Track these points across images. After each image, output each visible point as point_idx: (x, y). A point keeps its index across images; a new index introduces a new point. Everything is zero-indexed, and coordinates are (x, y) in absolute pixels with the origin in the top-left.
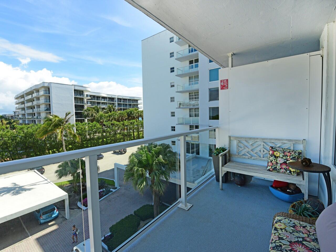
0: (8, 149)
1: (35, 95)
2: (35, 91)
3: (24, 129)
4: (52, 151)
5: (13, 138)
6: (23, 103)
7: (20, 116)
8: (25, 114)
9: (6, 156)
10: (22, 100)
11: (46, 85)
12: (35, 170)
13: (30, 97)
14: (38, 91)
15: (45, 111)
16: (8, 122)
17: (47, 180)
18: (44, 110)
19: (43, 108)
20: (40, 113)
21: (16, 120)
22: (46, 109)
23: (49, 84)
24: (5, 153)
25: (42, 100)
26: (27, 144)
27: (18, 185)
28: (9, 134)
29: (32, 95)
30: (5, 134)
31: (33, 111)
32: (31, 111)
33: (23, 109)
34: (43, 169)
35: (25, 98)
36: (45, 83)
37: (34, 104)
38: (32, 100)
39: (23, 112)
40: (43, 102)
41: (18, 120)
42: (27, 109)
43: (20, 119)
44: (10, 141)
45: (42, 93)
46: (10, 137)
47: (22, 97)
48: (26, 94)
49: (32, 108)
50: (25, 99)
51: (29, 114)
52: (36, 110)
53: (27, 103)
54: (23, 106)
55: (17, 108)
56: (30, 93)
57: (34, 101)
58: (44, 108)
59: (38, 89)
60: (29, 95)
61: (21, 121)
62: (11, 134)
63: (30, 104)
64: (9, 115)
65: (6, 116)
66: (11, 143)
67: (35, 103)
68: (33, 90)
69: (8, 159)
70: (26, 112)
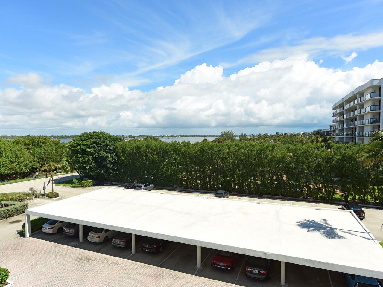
0: (322, 173)
1: (358, 101)
2: (358, 96)
3: (342, 149)
4: (378, 188)
5: (328, 160)
6: (341, 114)
7: (337, 132)
8: (343, 129)
9: (319, 181)
10: (341, 110)
11: (375, 83)
12: (352, 211)
13: (351, 104)
14: (362, 94)
15: (371, 123)
16: (323, 138)
17: (369, 233)
18: (370, 123)
19: (368, 119)
20: (363, 127)
21: (332, 137)
22: (372, 120)
23: (380, 82)
24: (318, 177)
25: (368, 108)
26: (343, 171)
27: (329, 225)
28: (323, 154)
29: (354, 101)
30: (320, 154)
31: (354, 125)
32: (351, 125)
33: (341, 122)
34: (363, 212)
35: (344, 107)
36: (374, 81)
37: (355, 115)
38: (353, 109)
39: (341, 126)
40: (370, 110)
41: (334, 137)
42: (346, 122)
43: (337, 135)
44: (324, 164)
45: (368, 96)
46: (324, 158)
47: (341, 105)
48: (346, 102)
49: (353, 120)
50: (345, 109)
51: (348, 129)
52: (357, 123)
53: (346, 113)
54: (341, 118)
55: (335, 121)
56: (352, 99)
57: (356, 110)
58: (370, 120)
59: (363, 92)
60: (351, 102)
61: (337, 139)
62: (326, 154)
63: (350, 115)
64: (324, 131)
65: (322, 131)
66: (325, 165)
67: (357, 113)
68: (356, 94)
69: (321, 185)
70: (344, 126)
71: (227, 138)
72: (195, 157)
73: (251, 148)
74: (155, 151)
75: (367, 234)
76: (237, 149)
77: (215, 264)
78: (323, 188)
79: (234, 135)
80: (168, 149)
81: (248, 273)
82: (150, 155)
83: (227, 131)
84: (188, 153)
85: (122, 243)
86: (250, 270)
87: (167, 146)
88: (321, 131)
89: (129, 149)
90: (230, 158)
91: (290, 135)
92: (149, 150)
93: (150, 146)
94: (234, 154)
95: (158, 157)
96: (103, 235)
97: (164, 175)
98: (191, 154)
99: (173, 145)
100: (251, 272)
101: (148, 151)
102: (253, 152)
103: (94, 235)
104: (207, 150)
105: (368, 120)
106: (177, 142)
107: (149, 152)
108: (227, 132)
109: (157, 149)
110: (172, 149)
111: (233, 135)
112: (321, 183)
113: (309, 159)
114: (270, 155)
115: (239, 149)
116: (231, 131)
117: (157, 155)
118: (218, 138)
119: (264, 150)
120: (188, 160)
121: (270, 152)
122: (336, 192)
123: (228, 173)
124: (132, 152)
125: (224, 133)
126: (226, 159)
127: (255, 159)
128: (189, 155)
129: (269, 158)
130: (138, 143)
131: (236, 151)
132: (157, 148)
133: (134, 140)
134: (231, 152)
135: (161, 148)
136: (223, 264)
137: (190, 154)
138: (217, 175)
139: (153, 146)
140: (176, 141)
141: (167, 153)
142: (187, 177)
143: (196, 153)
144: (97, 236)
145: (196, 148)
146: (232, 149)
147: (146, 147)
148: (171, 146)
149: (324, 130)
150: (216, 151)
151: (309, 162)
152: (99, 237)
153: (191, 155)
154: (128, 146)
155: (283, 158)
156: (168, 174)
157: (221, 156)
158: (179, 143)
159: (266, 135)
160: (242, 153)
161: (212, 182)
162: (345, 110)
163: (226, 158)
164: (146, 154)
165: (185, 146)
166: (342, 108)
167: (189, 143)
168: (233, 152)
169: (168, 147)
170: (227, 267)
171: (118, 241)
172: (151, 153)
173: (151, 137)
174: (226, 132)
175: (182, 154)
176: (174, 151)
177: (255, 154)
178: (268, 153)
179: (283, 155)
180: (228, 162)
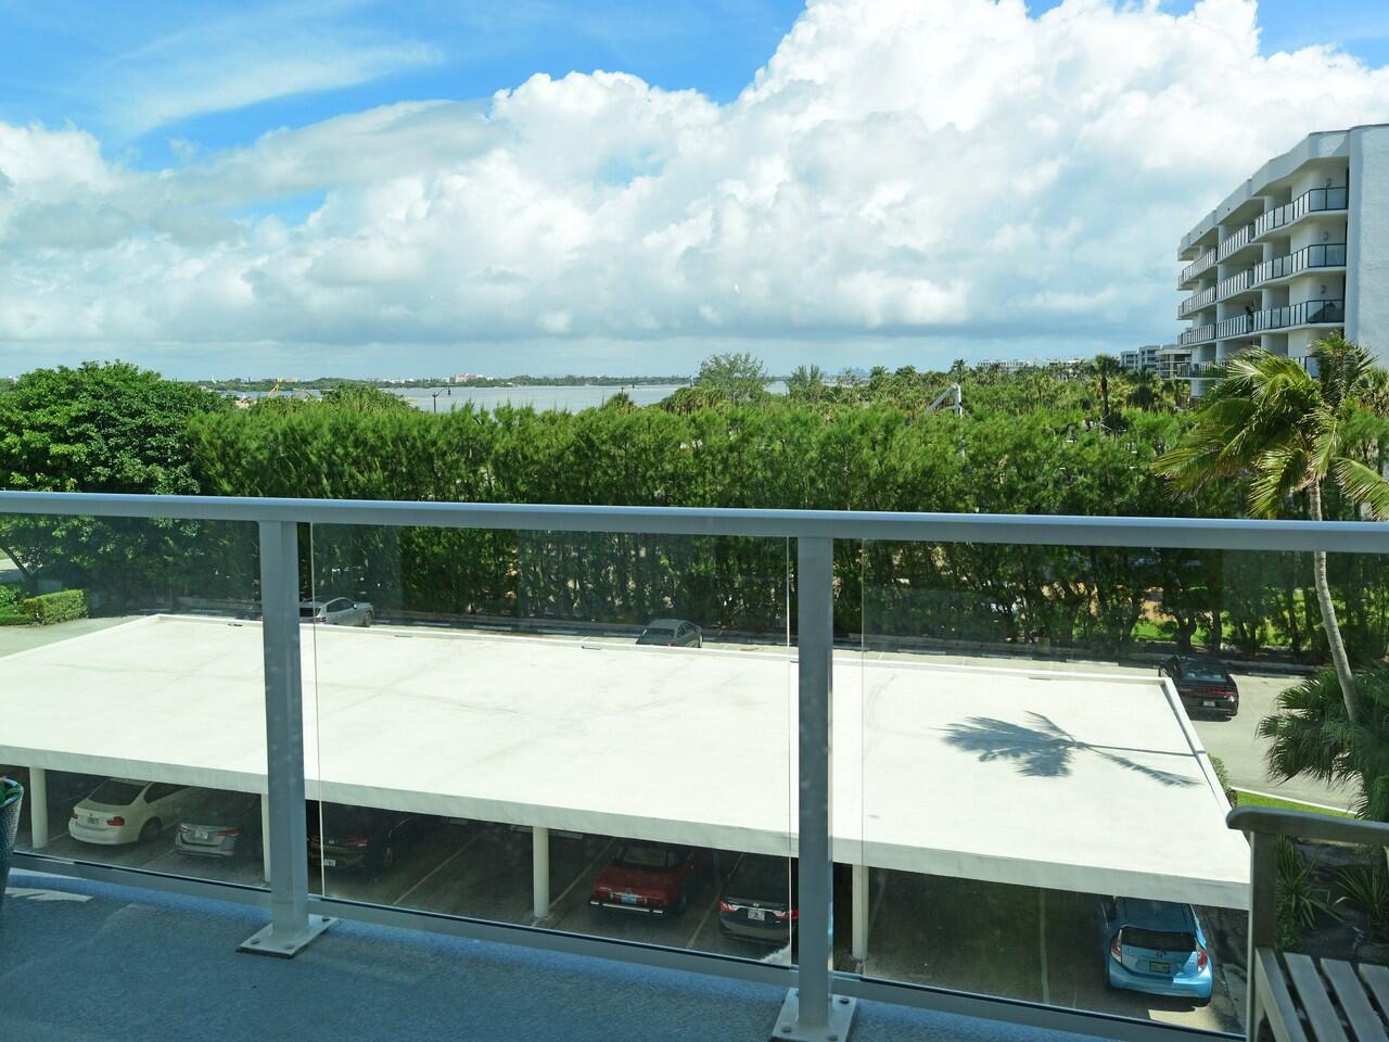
1: (1264, 225)
2: (1267, 201)
6: (1209, 279)
7: (1196, 358)
8: (1215, 345)
10: (1208, 261)
11: (1328, 150)
12: (1169, 682)
13: (1243, 238)
14: (1283, 195)
15: (1308, 321)
16: (1137, 387)
17: (1200, 755)
18: (1304, 320)
19: (1303, 297)
20: (1285, 336)
21: (1177, 382)
22: (1314, 309)
23: (1346, 144)
25: (1301, 257)
28: (1093, 454)
29: (1253, 224)
33: (1209, 314)
35: (1221, 249)
37: (1256, 284)
38: (1246, 261)
39: (1206, 337)
40: (1306, 264)
42: (1227, 317)
43: (1196, 372)
45: (1302, 205)
46: (1097, 471)
47: (1209, 241)
48: (1228, 226)
50: (1221, 258)
51: (1231, 346)
52: (1263, 319)
53: (1227, 276)
54: (1206, 298)
55: (1189, 309)
56: (1244, 215)
57: (1260, 261)
58: (1304, 306)
59: (1287, 183)
60: (1242, 226)
61: (1194, 389)
63: (1238, 284)
64: (1167, 352)
65: (1157, 353)
67: (1263, 274)
68: (1262, 192)
69: (1081, 586)
70: (1220, 333)
71: (727, 390)
72: (557, 475)
73: (797, 434)
74: (373, 450)
75: (1194, 758)
76: (733, 436)
77: (603, 897)
78: (1090, 597)
79: (759, 375)
80: (434, 443)
81: (728, 924)
82: (354, 470)
83: (727, 357)
84: (525, 457)
85: (219, 840)
86: (735, 908)
87: (428, 431)
88: (1153, 352)
89: (254, 445)
90: (709, 476)
91: (1018, 373)
92: (345, 447)
93: (352, 428)
94: (725, 461)
95: (390, 479)
96: (138, 812)
97: (418, 560)
98: (536, 463)
99: (457, 422)
100: (741, 917)
101: (340, 451)
102: (807, 451)
103: (96, 815)
104: (604, 442)
105: (1298, 307)
106: (476, 411)
107: (347, 454)
108: (731, 363)
109: (384, 443)
110: (449, 443)
111: (754, 373)
112: (1083, 577)
113: (1033, 478)
114: (876, 462)
115: (745, 439)
116: (748, 356)
117: (384, 468)
118: (684, 390)
119: (849, 440)
120: (523, 488)
121: (879, 449)
122: (1144, 612)
123: (697, 544)
124: (271, 459)
125: (714, 367)
126: (689, 484)
127: (813, 481)
128: (527, 467)
129: (872, 472)
130: (296, 418)
131: (731, 448)
132: (381, 437)
133: (280, 404)
134: (711, 453)
135: (400, 439)
136: (633, 897)
137: (534, 462)
138: (652, 556)
139: (367, 428)
140: (468, 408)
141: (430, 459)
142: (525, 568)
143: (559, 458)
144: (111, 816)
145: (561, 436)
146: (714, 439)
147: (335, 431)
148: (445, 428)
149: (1165, 347)
150: (644, 450)
151: (1036, 491)
152: (118, 821)
153: (537, 467)
154: (247, 430)
155: (928, 473)
156: (435, 555)
157: (669, 467)
158: (484, 414)
159: (906, 373)
160: (760, 455)
161: (631, 584)
162: (1221, 263)
163: (689, 479)
164: (331, 464)
165: (508, 426)
166: (1213, 252)
167: (528, 413)
168: (719, 451)
169: (434, 432)
170: (651, 905)
171: (202, 833)
172: (356, 462)
173: (359, 389)
174: (723, 362)
175: (495, 464)
176: (462, 450)
177: (812, 460)
178: (866, 452)
179: (929, 463)
180: (695, 495)
